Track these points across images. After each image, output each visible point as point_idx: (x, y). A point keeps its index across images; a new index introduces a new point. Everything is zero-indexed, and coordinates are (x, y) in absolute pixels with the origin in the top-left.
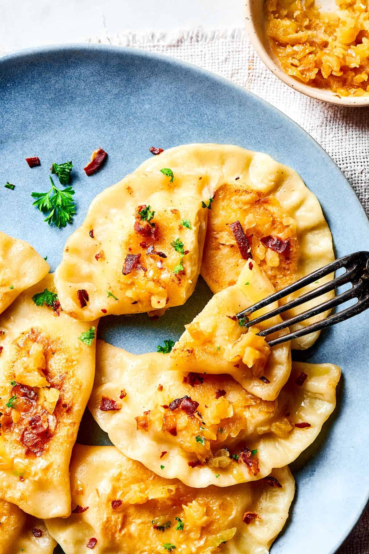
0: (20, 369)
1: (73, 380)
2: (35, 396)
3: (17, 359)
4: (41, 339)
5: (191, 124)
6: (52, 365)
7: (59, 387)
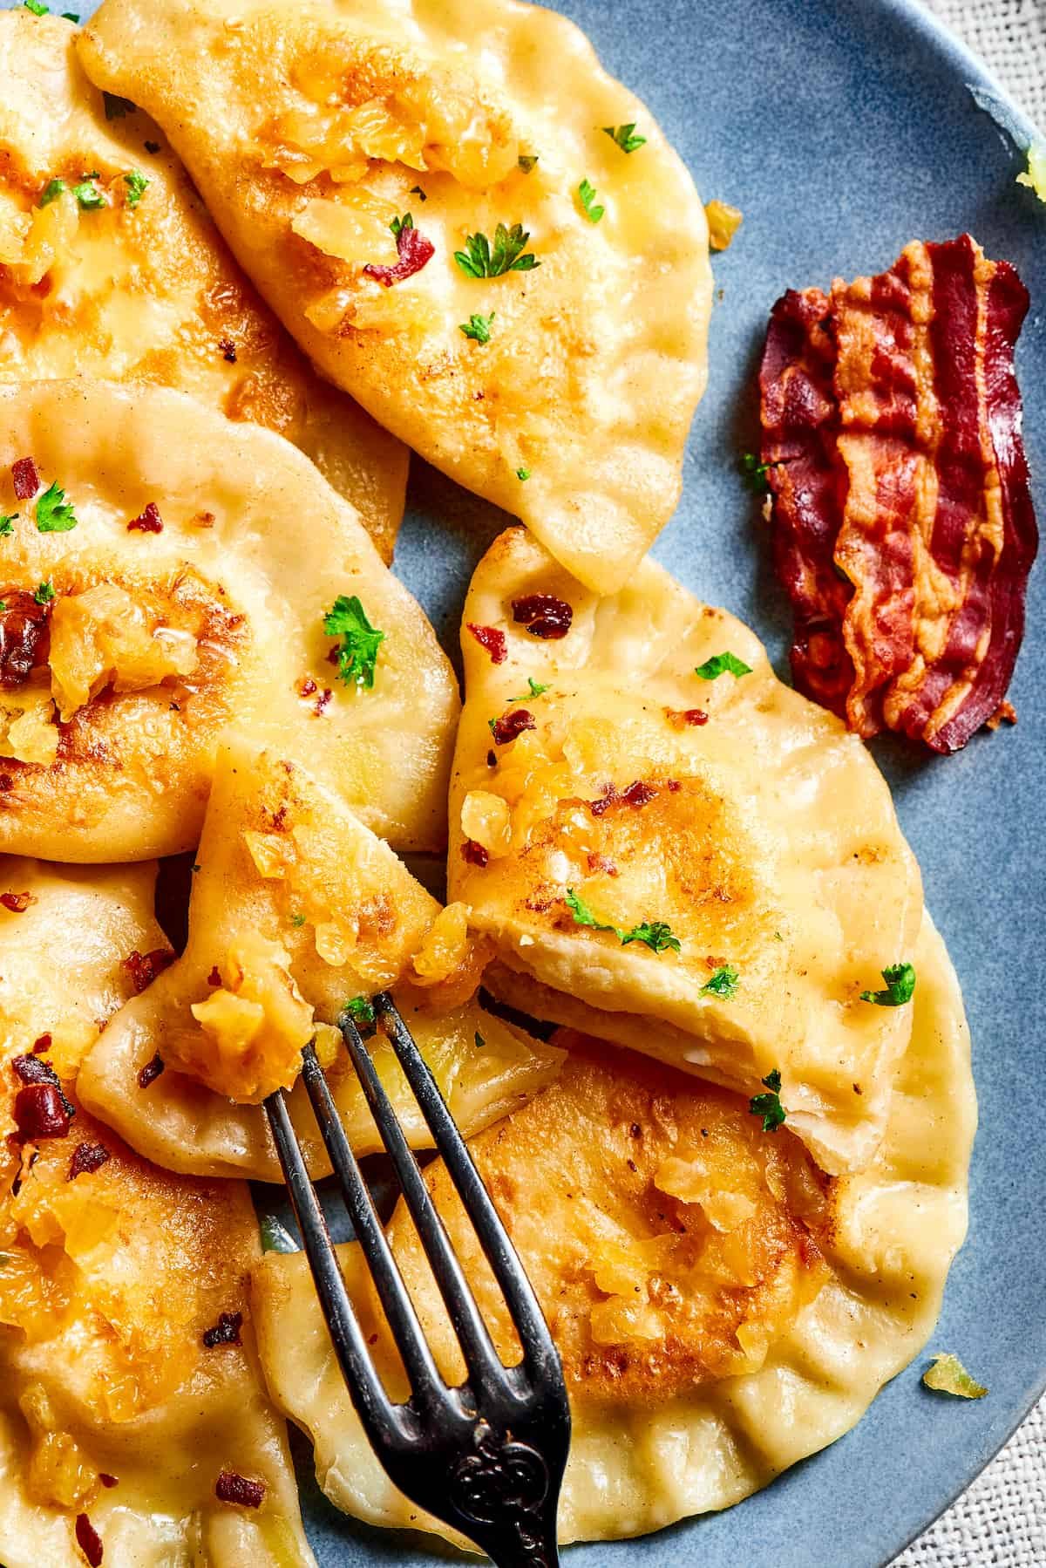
0: (102, 608)
1: (97, 793)
2: (19, 675)
3: (130, 590)
4: (214, 657)
5: (1021, 960)
6: (133, 711)
7: (69, 753)
